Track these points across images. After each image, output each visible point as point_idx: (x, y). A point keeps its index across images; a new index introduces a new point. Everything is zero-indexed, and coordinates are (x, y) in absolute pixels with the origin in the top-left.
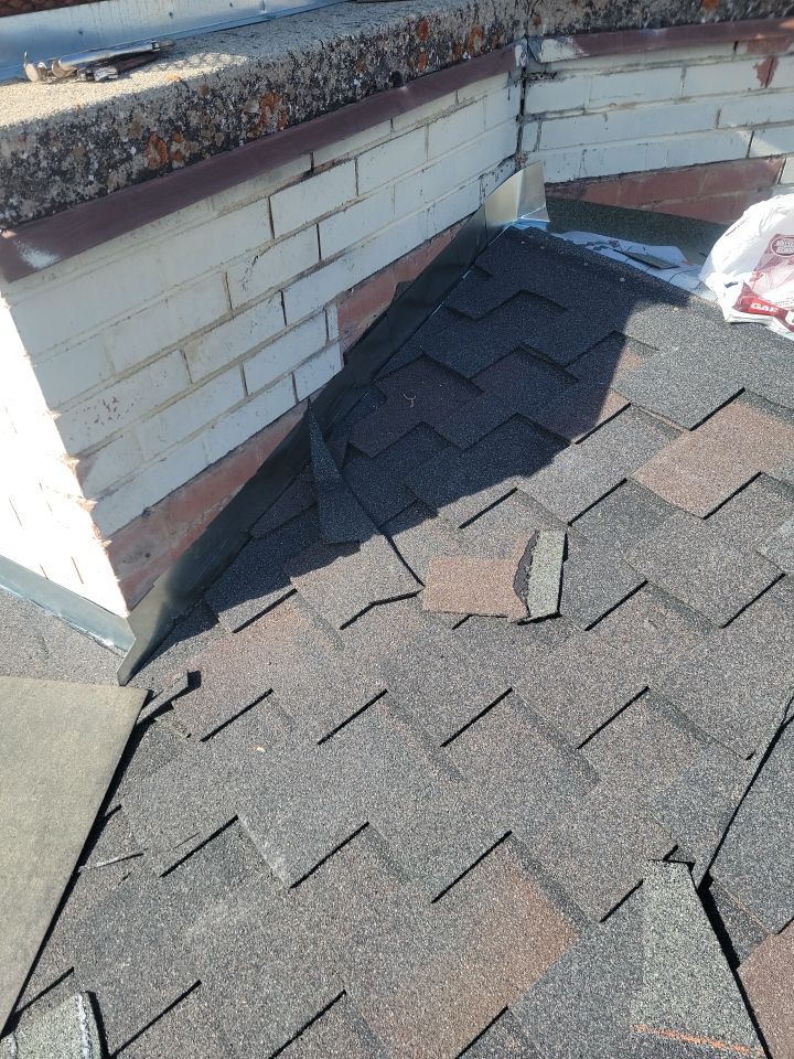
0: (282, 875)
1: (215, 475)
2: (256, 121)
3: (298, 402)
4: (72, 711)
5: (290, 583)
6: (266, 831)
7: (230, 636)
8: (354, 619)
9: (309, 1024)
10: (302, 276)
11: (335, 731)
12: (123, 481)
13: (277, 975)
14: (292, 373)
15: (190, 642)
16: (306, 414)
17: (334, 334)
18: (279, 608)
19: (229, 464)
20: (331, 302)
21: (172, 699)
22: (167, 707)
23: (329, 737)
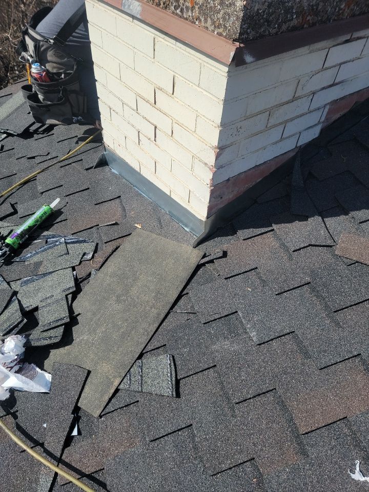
0: (254, 339)
1: (256, 170)
2: (341, 12)
3: (296, 147)
4: (172, 252)
5: (271, 226)
6: (250, 321)
7: (241, 241)
8: (300, 249)
9: (259, 395)
10: (324, 88)
11: (284, 292)
12: (228, 163)
13: (248, 374)
14: (300, 133)
15: (224, 239)
16: (297, 153)
17: (323, 119)
18: (264, 236)
19: (262, 167)
20: (328, 104)
21: (214, 259)
22: (212, 261)
23: (281, 293)
